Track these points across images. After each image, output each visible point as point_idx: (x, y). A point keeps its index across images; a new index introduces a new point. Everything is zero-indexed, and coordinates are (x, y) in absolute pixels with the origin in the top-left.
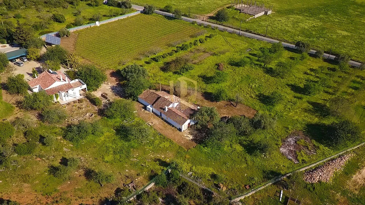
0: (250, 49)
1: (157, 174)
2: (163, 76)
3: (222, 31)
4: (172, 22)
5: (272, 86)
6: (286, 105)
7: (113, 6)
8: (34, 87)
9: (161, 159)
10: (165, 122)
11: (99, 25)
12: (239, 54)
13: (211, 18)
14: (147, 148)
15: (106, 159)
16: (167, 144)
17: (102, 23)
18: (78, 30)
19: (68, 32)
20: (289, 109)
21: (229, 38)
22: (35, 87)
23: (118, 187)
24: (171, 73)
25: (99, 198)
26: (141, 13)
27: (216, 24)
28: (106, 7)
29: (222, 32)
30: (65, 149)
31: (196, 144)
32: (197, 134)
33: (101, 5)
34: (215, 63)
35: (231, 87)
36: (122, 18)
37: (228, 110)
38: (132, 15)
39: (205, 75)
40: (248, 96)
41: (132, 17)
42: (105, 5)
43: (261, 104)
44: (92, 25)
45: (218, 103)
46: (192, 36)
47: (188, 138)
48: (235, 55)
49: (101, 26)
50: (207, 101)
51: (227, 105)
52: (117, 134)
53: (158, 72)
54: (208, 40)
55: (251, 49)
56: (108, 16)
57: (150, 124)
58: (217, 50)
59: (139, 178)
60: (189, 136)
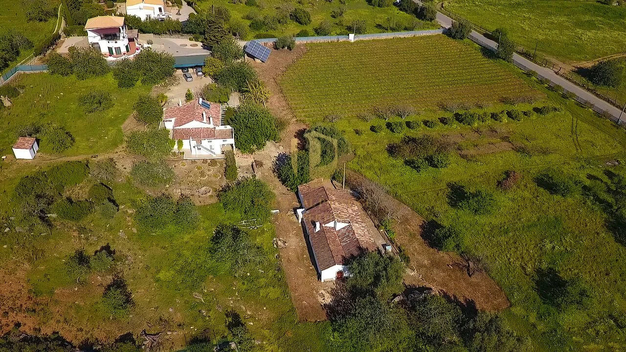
0: (618, 161)
1: (209, 341)
2: (380, 162)
3: (582, 104)
4: (488, 63)
5: (597, 263)
6: (595, 321)
7: (406, 11)
8: (167, 120)
9: (241, 316)
10: (307, 251)
11: (353, 41)
12: (578, 165)
13: (581, 72)
14: (238, 285)
15: (161, 275)
16: (274, 293)
17: (362, 39)
18: (315, 42)
19: (293, 43)
20: (597, 333)
21: (586, 125)
22: (169, 119)
23: (131, 331)
24: (400, 162)
25: (89, 336)
26: (443, 33)
27: (583, 87)
28: (396, 10)
29: (579, 108)
30: (121, 233)
31: (324, 317)
32: (343, 299)
33: (388, 6)
34: (507, 168)
35: (495, 231)
36: (402, 36)
37: (449, 276)
38: (424, 34)
39: (463, 187)
40: (518, 264)
41: (422, 38)
42: (394, 7)
43: (534, 294)
44: (342, 39)
45: (441, 253)
46: (504, 101)
47: (320, 300)
48: (569, 164)
49: (357, 43)
50: (422, 240)
51: (456, 264)
52: (213, 240)
53: (378, 152)
54: (535, 116)
55: (620, 163)
56: (384, 28)
57: (279, 243)
58: (534, 142)
59: (175, 333)
60: (327, 295)
